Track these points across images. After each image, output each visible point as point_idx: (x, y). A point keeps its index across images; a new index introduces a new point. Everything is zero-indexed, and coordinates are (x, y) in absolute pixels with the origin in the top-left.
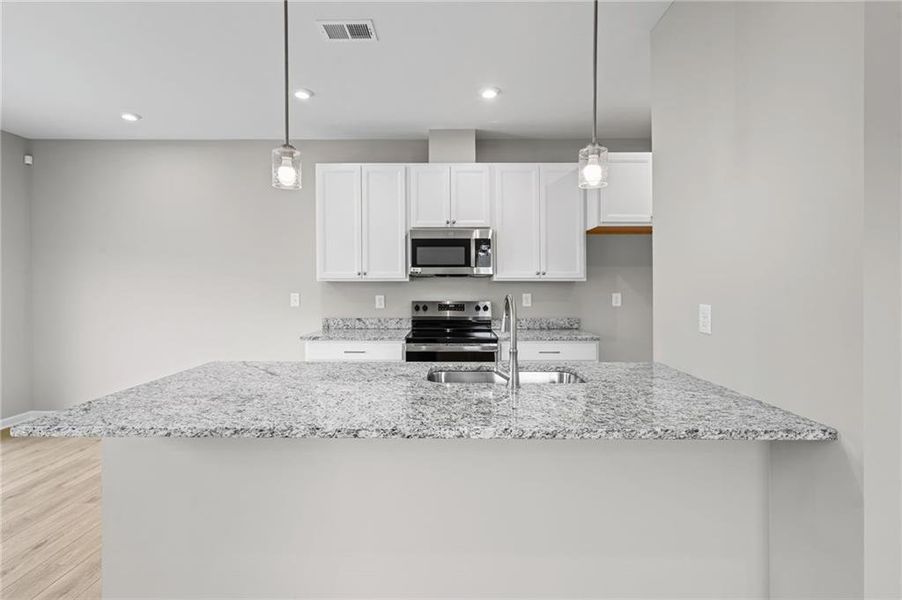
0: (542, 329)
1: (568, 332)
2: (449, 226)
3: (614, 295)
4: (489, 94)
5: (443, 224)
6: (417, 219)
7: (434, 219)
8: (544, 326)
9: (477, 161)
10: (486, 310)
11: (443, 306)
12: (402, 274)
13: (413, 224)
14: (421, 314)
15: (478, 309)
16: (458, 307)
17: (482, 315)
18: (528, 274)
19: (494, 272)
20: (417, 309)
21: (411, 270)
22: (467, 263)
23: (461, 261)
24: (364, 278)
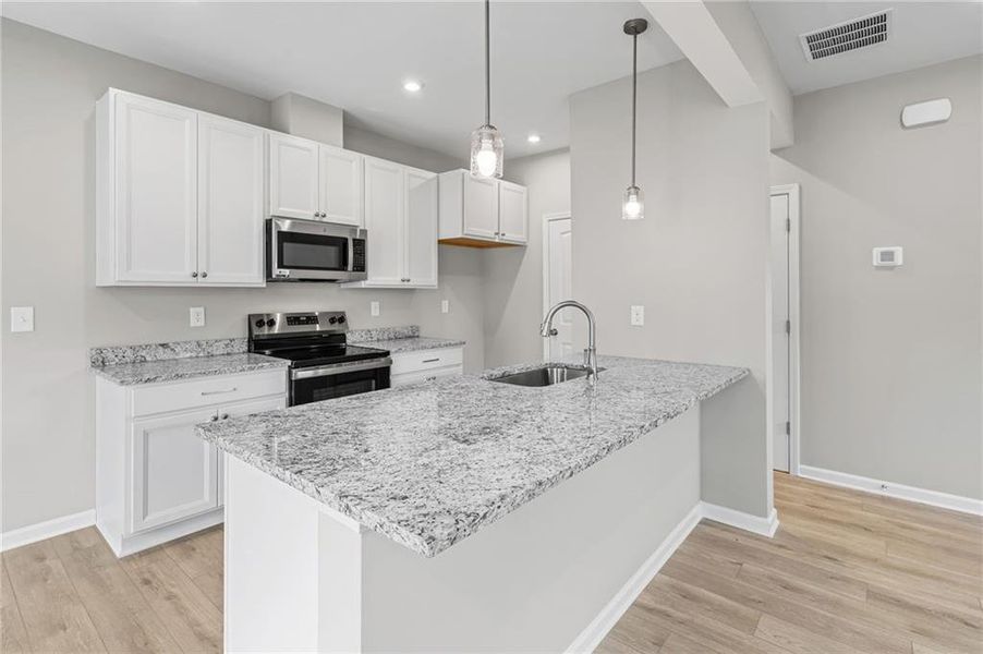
0: (390, 339)
1: (410, 340)
2: (317, 219)
3: (443, 302)
4: (412, 87)
5: (309, 215)
6: (279, 206)
7: (300, 208)
8: (392, 336)
9: (346, 146)
10: (342, 320)
11: (293, 319)
12: (256, 277)
13: (273, 211)
14: (266, 331)
15: (332, 321)
16: (311, 319)
17: (336, 327)
18: (392, 280)
19: (365, 279)
20: (260, 324)
21: (276, 271)
22: (343, 266)
23: (334, 263)
24: (201, 282)
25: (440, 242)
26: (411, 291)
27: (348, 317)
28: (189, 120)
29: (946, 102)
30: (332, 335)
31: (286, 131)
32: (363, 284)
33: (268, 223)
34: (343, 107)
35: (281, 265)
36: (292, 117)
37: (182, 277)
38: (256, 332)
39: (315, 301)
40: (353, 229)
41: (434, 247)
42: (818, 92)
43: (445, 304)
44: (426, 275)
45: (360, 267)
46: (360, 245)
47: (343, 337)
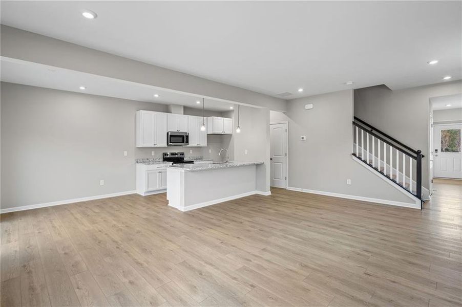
2: (178, 131)
5: (176, 131)
8: (196, 158)
9: (184, 114)
10: (183, 154)
11: (172, 154)
12: (165, 145)
13: (169, 130)
14: (166, 156)
15: (181, 155)
16: (176, 154)
17: (182, 156)
18: (195, 145)
19: (188, 144)
20: (165, 155)
21: (169, 144)
22: (183, 142)
23: (181, 141)
24: (155, 146)
25: (208, 134)
26: (201, 147)
27: (185, 154)
28: (153, 114)
29: (312, 105)
30: (181, 158)
31: (171, 113)
32: (188, 146)
33: (168, 133)
34: (183, 105)
35: (170, 142)
36: (172, 109)
37: (152, 145)
38: (165, 157)
39: (177, 150)
40: (186, 133)
41: (206, 135)
42: (296, 99)
43: (210, 151)
44: (204, 143)
45: (187, 142)
46: (187, 137)
47: (183, 158)
